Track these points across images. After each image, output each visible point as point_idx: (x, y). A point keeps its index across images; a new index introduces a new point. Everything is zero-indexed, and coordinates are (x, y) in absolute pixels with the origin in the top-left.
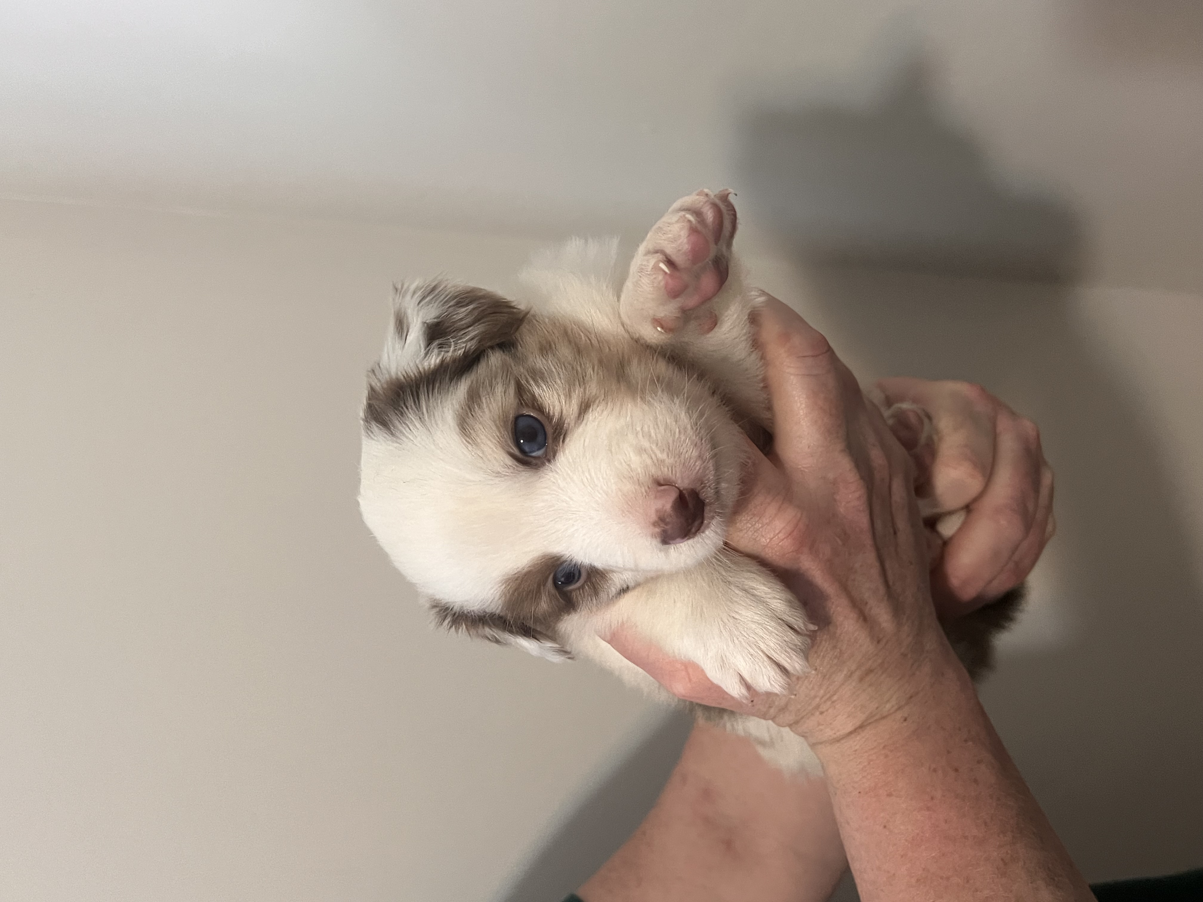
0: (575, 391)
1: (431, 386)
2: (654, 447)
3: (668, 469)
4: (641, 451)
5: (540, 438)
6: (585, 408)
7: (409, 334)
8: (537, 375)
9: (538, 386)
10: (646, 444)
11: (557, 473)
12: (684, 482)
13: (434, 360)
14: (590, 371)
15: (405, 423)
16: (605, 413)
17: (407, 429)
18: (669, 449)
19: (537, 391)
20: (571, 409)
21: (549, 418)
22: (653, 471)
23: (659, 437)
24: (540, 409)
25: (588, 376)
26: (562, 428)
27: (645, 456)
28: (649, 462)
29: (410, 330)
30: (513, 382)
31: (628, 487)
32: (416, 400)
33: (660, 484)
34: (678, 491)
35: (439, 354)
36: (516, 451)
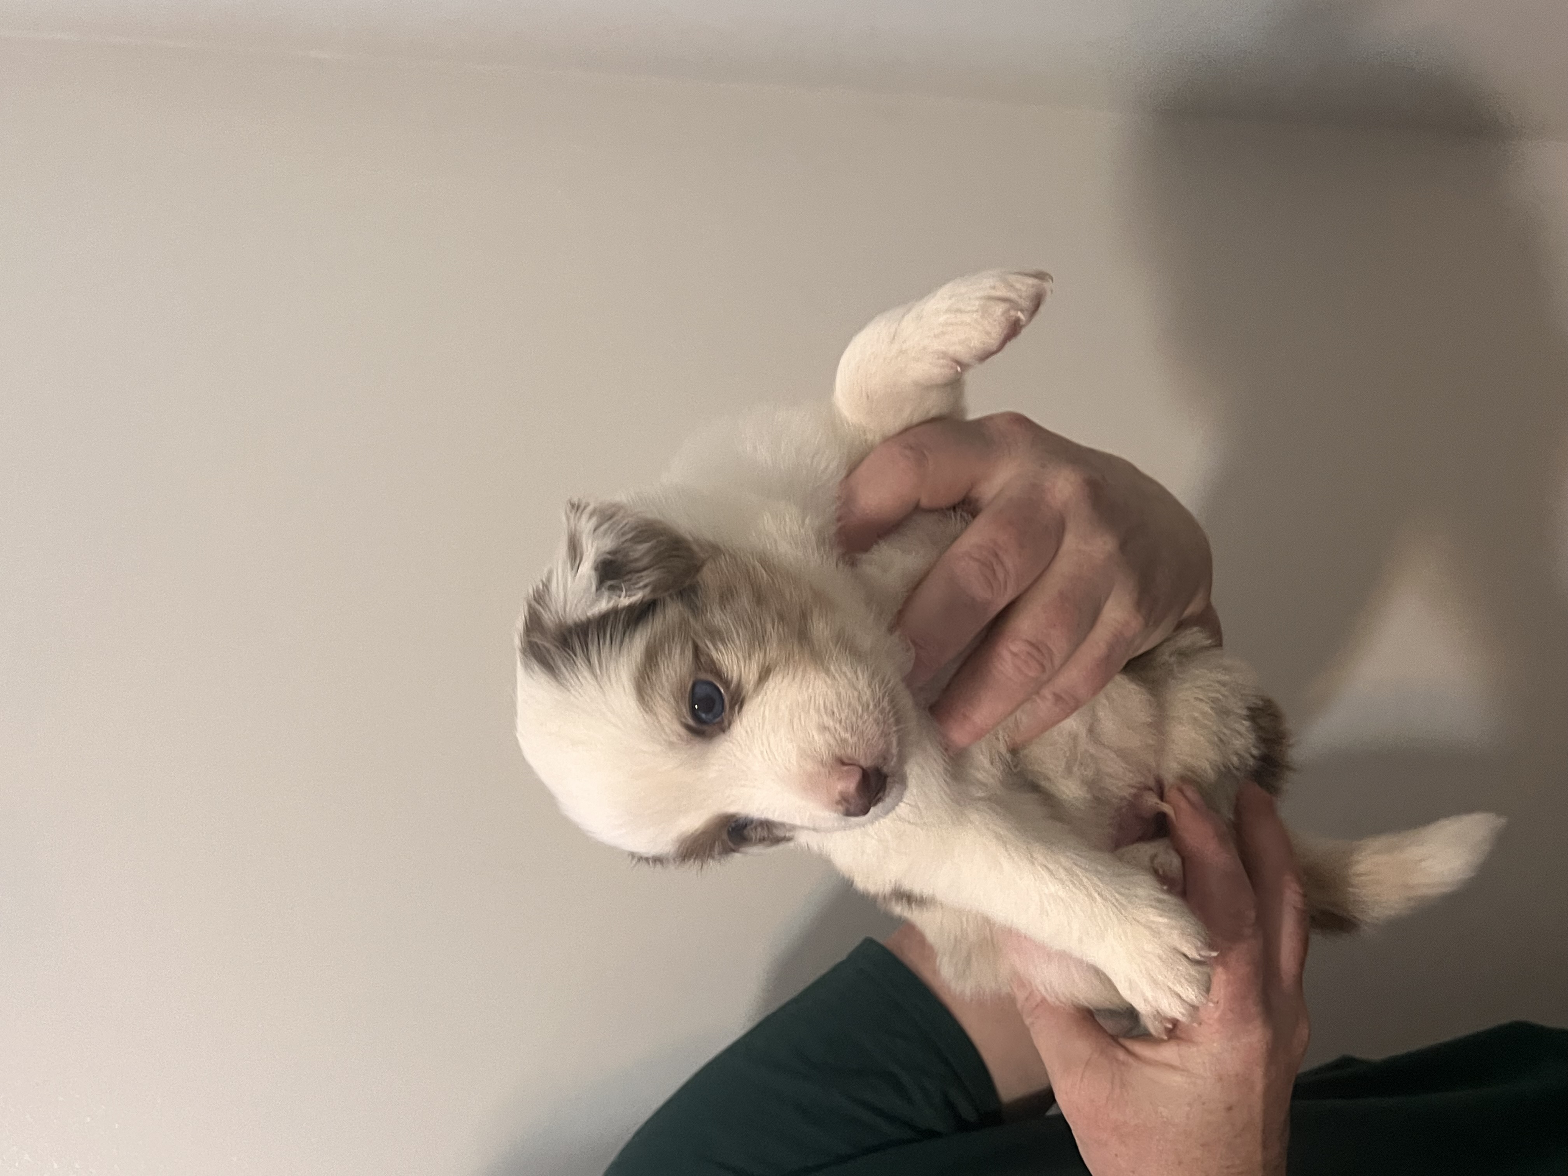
0: (754, 654)
1: (602, 631)
2: (838, 726)
3: (852, 748)
4: (824, 728)
5: (717, 707)
6: (765, 674)
7: (582, 563)
8: (716, 635)
9: (717, 649)
10: (830, 723)
11: (733, 743)
12: (866, 763)
13: (604, 605)
14: (769, 626)
15: (574, 672)
16: (785, 681)
17: (575, 679)
18: (853, 730)
19: (715, 655)
20: (750, 675)
21: (727, 683)
22: (837, 750)
23: (843, 716)
24: (718, 673)
25: (768, 633)
26: (740, 695)
27: (827, 735)
28: (832, 742)
29: (584, 560)
30: (690, 643)
31: (809, 766)
32: (585, 647)
33: (843, 763)
34: (861, 770)
35: (610, 599)
36: (691, 722)
